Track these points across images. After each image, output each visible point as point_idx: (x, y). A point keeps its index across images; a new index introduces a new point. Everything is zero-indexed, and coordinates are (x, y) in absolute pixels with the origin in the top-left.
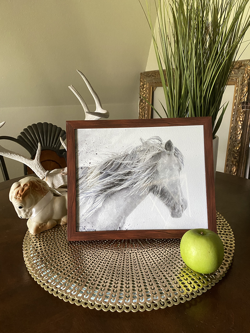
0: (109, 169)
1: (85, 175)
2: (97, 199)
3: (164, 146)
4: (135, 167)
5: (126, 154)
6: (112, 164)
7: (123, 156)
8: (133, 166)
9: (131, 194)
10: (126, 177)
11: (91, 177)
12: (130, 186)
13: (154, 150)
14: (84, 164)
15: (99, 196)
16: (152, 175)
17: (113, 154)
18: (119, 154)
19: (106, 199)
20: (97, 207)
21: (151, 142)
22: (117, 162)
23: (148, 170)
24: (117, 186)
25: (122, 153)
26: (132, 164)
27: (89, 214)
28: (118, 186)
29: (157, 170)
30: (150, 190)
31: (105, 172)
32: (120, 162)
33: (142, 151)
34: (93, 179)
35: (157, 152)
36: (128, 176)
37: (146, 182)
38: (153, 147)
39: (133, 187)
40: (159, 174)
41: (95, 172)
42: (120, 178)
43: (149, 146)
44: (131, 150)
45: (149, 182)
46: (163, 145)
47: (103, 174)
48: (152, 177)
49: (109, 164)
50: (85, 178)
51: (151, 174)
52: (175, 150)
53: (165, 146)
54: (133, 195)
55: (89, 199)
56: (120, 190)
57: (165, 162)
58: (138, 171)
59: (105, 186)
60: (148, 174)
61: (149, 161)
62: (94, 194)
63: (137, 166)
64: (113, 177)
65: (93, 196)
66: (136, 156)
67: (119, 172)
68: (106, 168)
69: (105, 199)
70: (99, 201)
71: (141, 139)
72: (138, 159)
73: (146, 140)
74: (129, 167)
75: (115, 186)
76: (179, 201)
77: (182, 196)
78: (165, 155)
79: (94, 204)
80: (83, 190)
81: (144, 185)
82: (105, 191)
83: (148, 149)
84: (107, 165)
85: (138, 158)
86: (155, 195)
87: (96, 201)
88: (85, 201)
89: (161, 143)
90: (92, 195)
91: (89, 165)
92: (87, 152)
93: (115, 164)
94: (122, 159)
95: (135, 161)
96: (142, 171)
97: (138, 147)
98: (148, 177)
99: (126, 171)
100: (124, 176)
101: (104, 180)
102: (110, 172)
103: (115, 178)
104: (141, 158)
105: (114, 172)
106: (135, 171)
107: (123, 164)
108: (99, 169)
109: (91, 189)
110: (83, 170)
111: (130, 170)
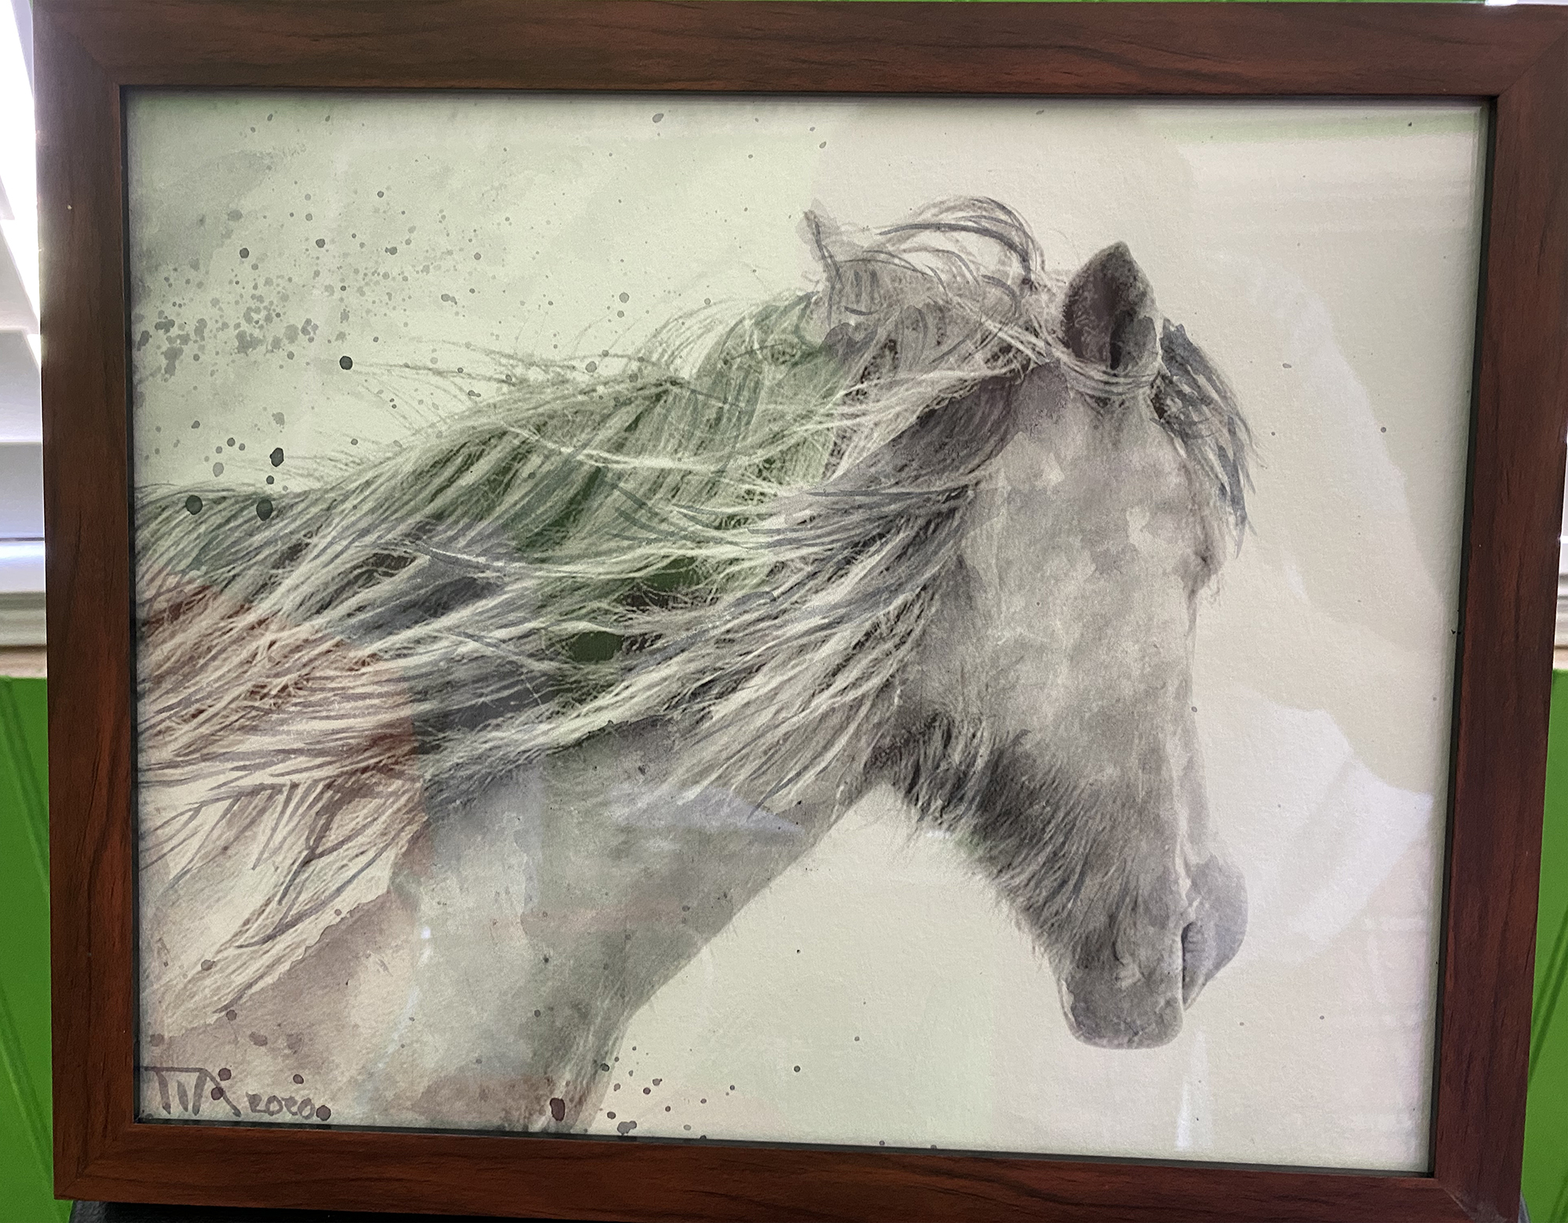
0: (469, 527)
1: (224, 573)
2: (345, 822)
3: (1049, 307)
4: (734, 521)
5: (651, 375)
6: (501, 480)
7: (620, 403)
9: (684, 787)
10: (642, 622)
11: (288, 605)
12: (676, 715)
13: (945, 348)
14: (219, 458)
15: (361, 791)
16: (905, 608)
18: (582, 378)
19: (427, 824)
20: (345, 903)
21: (920, 260)
22: (556, 460)
23: (869, 561)
24: (544, 700)
25: (611, 368)
26: (711, 487)
27: (267, 959)
28: (554, 705)
29: (961, 562)
30: (881, 760)
31: (423, 560)
32: (590, 454)
33: (820, 360)
34: (307, 626)
35: (978, 368)
36: (663, 603)
37: (841, 682)
38: (931, 321)
39: (707, 724)
40: (979, 602)
41: (330, 553)
42: (584, 626)
43: (892, 299)
44: (710, 340)
45: (876, 681)
46: (1044, 297)
47: (403, 574)
48: (901, 628)
49: (468, 479)
50: (223, 610)
51: (899, 601)
52: (1170, 356)
53: (1069, 312)
55: (268, 820)
56: (579, 743)
57: (1054, 476)
58: (769, 558)
59: (423, 695)
60: (868, 598)
61: (885, 465)
62: (317, 774)
63: (763, 509)
64: (510, 606)
65: (300, 791)
66: (752, 401)
67: (572, 559)
68: (439, 516)
69: (415, 827)
70: (360, 839)
71: (817, 229)
72: (776, 437)
73: (865, 242)
74: (674, 513)
75: (520, 702)
76: (1164, 881)
77: (1196, 838)
78: (1053, 405)
79: (318, 864)
80: (204, 730)
81: (823, 702)
82: (423, 750)
83: (882, 334)
84: (451, 481)
85: (776, 428)
86: (924, 810)
87: (332, 838)
88: (230, 834)
89: (1026, 282)
90: (295, 778)
91: (270, 480)
92: (245, 344)
93: (532, 475)
94: (605, 433)
95: (744, 461)
96: (809, 569)
97: (777, 308)
98: (867, 626)
99: (639, 552)
100: (620, 609)
101: (418, 642)
102: (482, 560)
103: (525, 620)
104: (800, 431)
105: (519, 560)
106: (732, 562)
107: (614, 486)
108: (369, 520)
109: (283, 722)
110: (202, 529)
111: (690, 553)
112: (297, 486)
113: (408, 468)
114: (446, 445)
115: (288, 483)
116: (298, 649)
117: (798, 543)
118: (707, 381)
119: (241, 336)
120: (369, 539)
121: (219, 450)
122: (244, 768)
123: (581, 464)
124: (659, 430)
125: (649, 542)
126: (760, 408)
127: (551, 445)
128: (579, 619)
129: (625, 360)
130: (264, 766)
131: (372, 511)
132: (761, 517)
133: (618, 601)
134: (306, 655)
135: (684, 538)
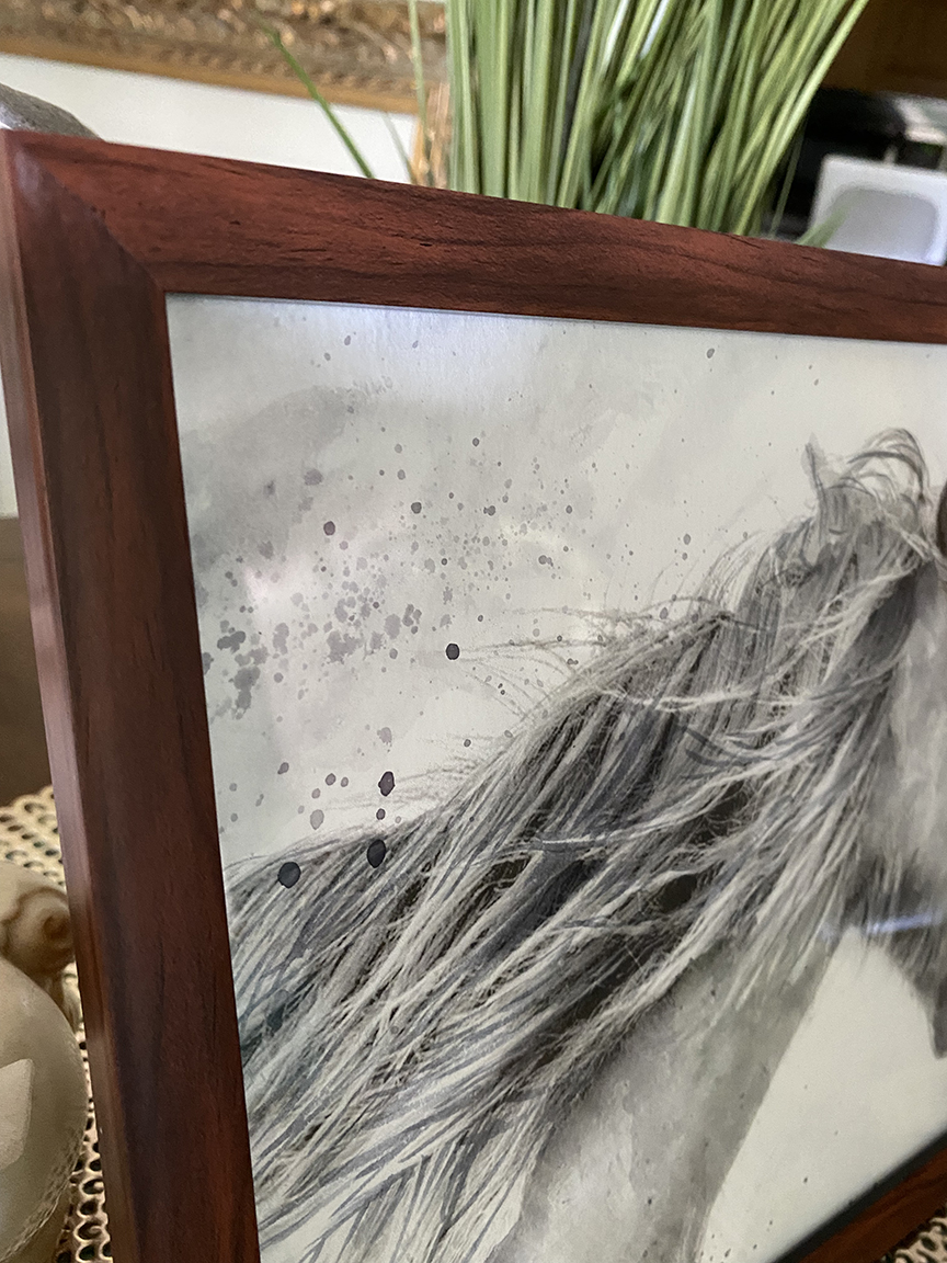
0: (574, 806)
2: (478, 1170)
3: (930, 516)
4: (767, 738)
6: (598, 748)
8: (757, 728)
9: (740, 992)
10: (710, 855)
12: (735, 931)
13: (882, 555)
14: (315, 805)
15: (494, 1129)
16: (863, 779)
17: (608, 629)
19: (552, 1132)
20: (482, 1254)
22: (641, 715)
23: (845, 747)
24: (643, 961)
26: (751, 710)
28: (650, 964)
29: (889, 733)
30: (850, 905)
31: (538, 856)
32: (661, 700)
33: (816, 577)
35: (898, 571)
36: (723, 832)
37: (830, 854)
38: (875, 535)
39: (755, 928)
40: (898, 758)
42: (669, 876)
44: (747, 572)
45: (847, 848)
46: (929, 508)
47: (521, 879)
48: (861, 797)
49: (572, 755)
51: (859, 776)
53: (940, 519)
54: (753, 995)
56: (669, 991)
57: (932, 649)
58: (789, 764)
59: (542, 1004)
60: (845, 778)
61: (852, 664)
62: (448, 1136)
63: (784, 721)
66: (775, 624)
68: (548, 805)
72: (791, 652)
73: (839, 469)
74: (727, 742)
78: (932, 592)
79: (453, 1229)
82: (549, 1058)
83: (849, 552)
84: (557, 762)
85: (789, 645)
86: (870, 936)
87: (466, 1195)
88: (359, 1253)
89: (921, 496)
90: (425, 1152)
91: (381, 815)
92: (340, 649)
93: (622, 736)
94: (676, 678)
95: (770, 680)
96: (812, 766)
97: (789, 534)
98: (844, 801)
99: (706, 787)
100: (695, 849)
101: (538, 948)
102: (587, 838)
103: (625, 887)
104: (804, 644)
105: (616, 828)
106: (767, 776)
107: (684, 729)
108: (485, 830)
109: (409, 1096)
110: (303, 901)
111: (738, 778)
112: (410, 813)
113: (520, 757)
114: (550, 723)
115: (401, 812)
116: (423, 1005)
117: (805, 745)
118: (746, 610)
119: (333, 640)
120: (487, 852)
121: (316, 794)
122: (371, 1168)
123: (659, 713)
124: (714, 665)
125: (712, 775)
126: (780, 628)
127: (636, 701)
128: (665, 870)
129: (688, 602)
130: (393, 1154)
131: (489, 818)
132: (783, 729)
133: (692, 842)
134: (430, 1010)
135: (735, 764)
